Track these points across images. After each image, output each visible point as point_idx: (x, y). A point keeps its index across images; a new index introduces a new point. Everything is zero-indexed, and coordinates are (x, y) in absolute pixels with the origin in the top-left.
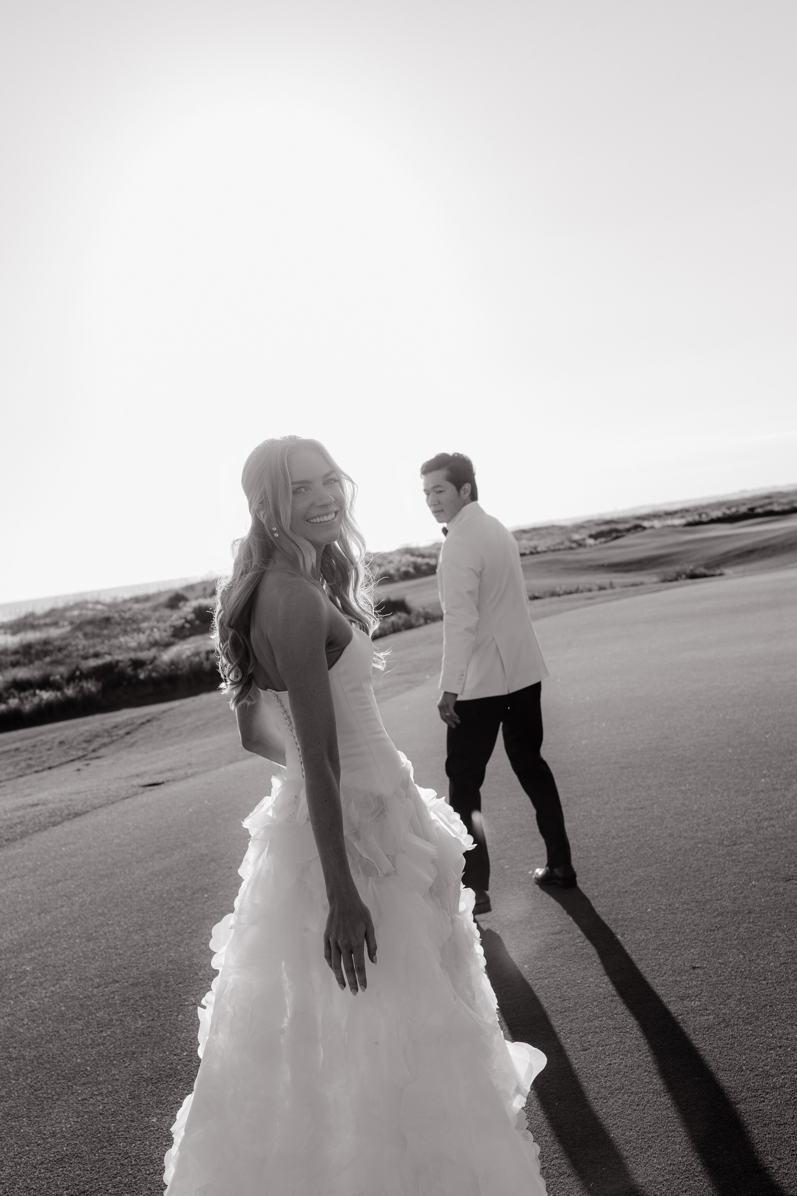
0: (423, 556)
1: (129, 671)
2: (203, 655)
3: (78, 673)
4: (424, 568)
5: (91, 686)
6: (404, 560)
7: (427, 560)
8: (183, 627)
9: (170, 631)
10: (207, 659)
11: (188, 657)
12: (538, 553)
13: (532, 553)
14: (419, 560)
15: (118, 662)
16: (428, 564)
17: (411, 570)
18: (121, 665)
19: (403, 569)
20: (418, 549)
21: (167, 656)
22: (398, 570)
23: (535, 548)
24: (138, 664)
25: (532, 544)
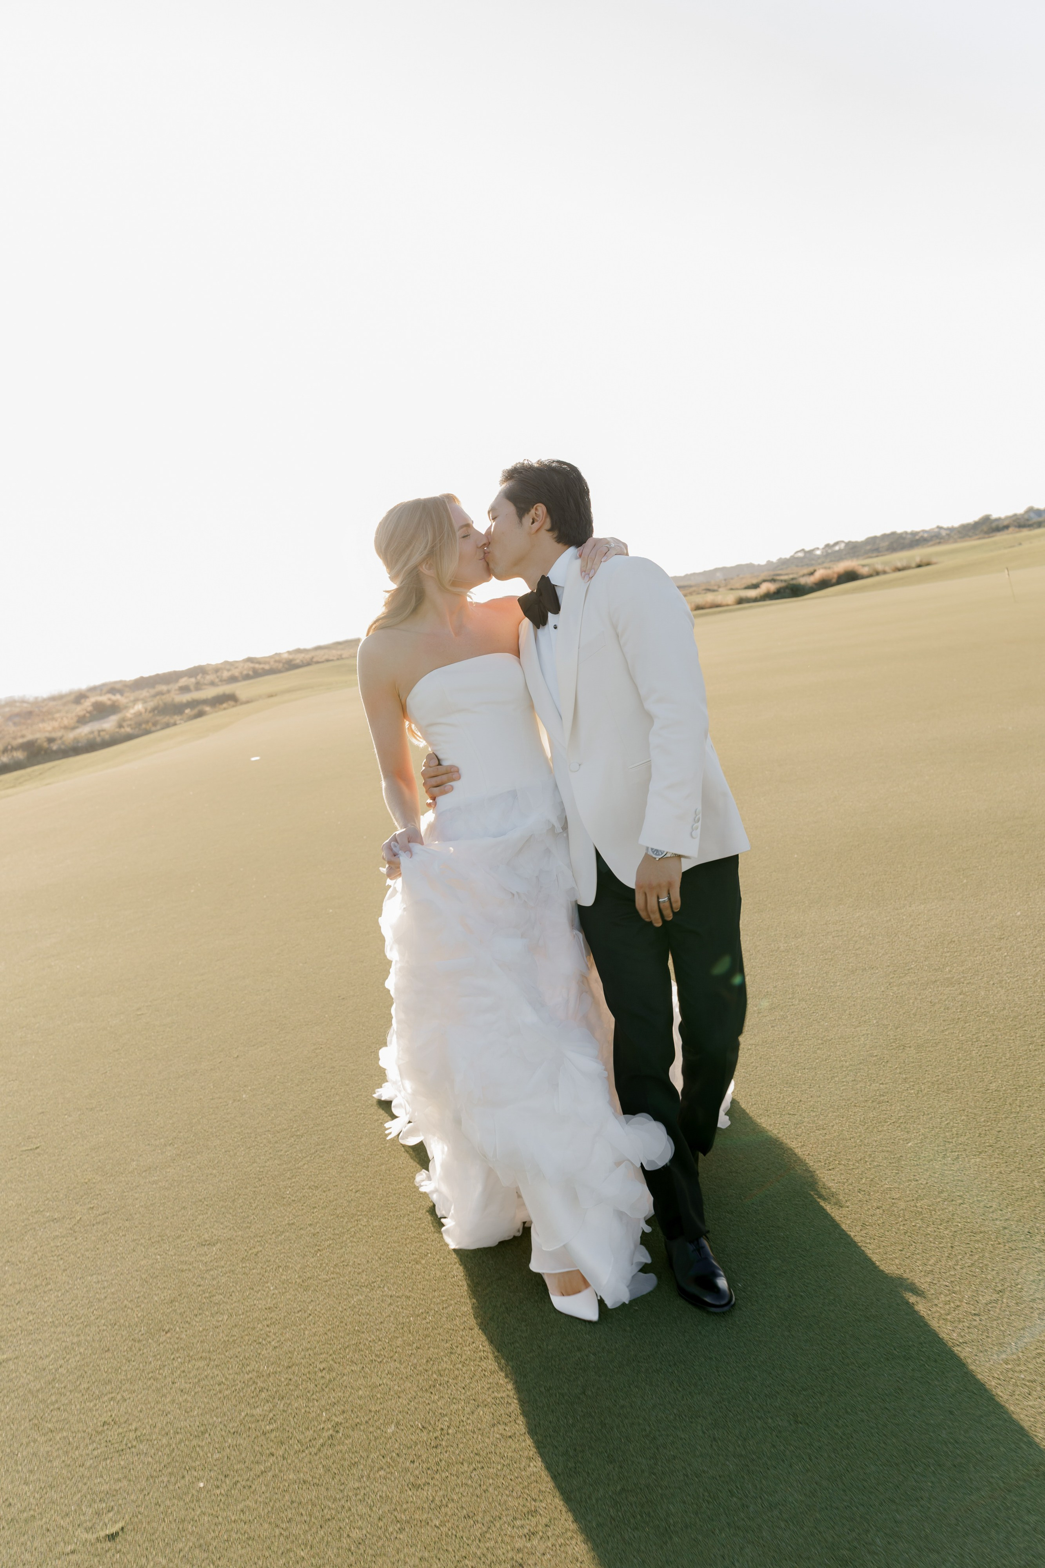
0: (259, 663)
1: (45, 745)
2: (96, 733)
3: (9, 747)
4: (260, 671)
5: (20, 755)
6: (246, 666)
7: (261, 666)
8: (84, 716)
9: (75, 719)
10: (99, 735)
11: (86, 735)
12: (342, 659)
13: (338, 659)
14: (257, 666)
15: (37, 739)
16: (263, 669)
17: (251, 673)
18: (39, 741)
19: (245, 672)
20: (255, 658)
21: (71, 736)
22: (241, 673)
23: (341, 655)
24: (51, 740)
25: (339, 653)
